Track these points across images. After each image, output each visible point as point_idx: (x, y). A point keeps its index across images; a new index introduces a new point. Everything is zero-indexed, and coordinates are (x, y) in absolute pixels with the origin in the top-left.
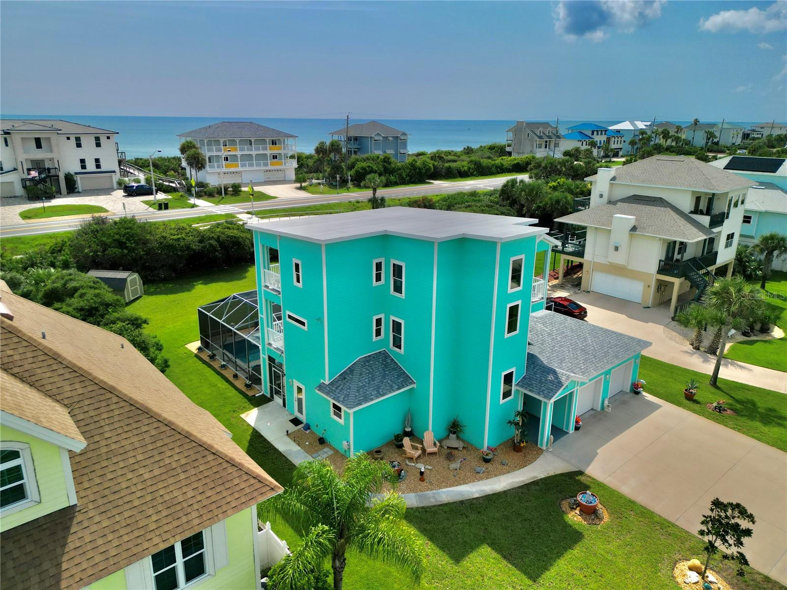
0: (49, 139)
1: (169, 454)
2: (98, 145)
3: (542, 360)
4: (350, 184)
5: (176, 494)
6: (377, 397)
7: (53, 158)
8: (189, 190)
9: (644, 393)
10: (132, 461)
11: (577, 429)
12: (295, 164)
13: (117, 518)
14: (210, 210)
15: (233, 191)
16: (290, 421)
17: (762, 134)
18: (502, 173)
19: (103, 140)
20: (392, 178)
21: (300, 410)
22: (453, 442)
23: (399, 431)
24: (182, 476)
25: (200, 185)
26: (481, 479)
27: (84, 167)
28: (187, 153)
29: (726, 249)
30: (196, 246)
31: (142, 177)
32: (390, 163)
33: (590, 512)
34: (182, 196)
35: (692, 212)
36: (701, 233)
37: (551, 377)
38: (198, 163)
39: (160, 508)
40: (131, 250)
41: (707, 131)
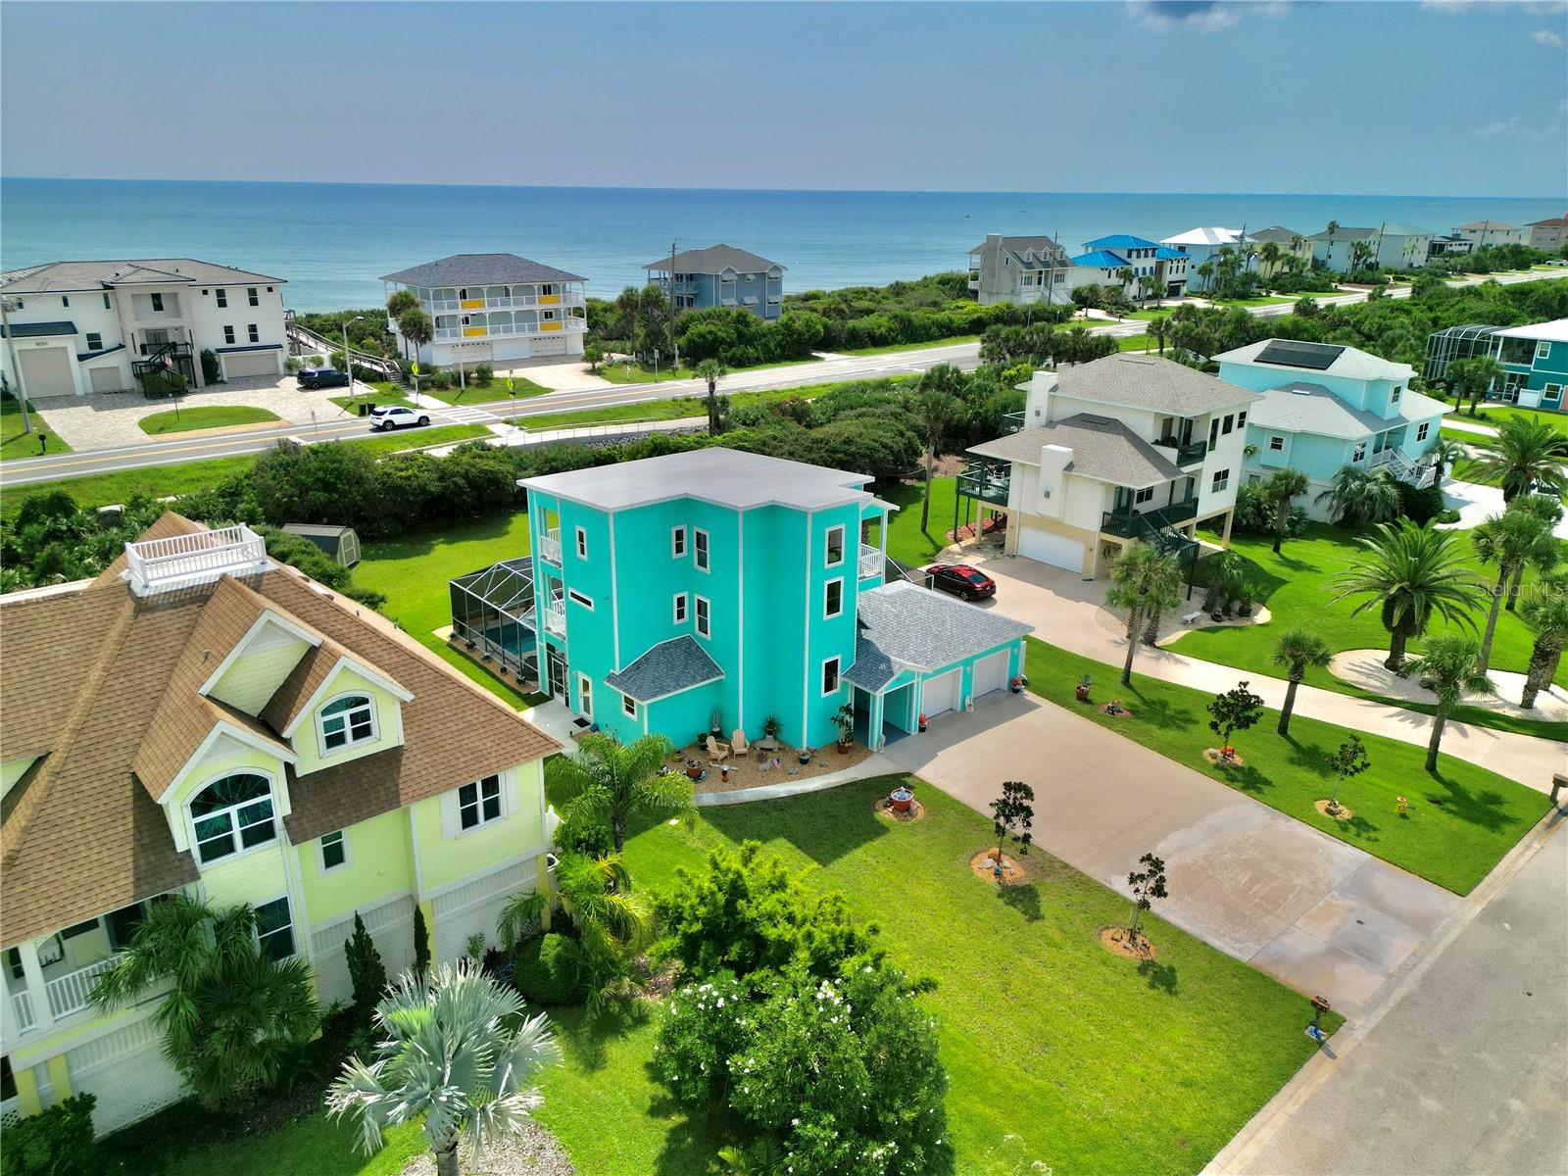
0: (175, 295)
1: (470, 712)
2: (254, 302)
3: (879, 646)
4: (678, 363)
5: (477, 743)
6: (676, 689)
7: (182, 327)
8: (405, 378)
9: (1026, 692)
10: (442, 716)
11: (922, 730)
12: (582, 326)
13: (435, 757)
14: (444, 415)
15: (478, 379)
16: (575, 722)
17: (1471, 245)
18: (950, 336)
19: (262, 294)
20: (751, 350)
21: (587, 710)
22: (770, 742)
23: (703, 729)
24: (481, 731)
25: (426, 369)
26: (794, 780)
27: (230, 339)
28: (402, 314)
29: (1216, 494)
30: (434, 488)
31: (325, 352)
32: (747, 325)
33: (903, 809)
34: (394, 389)
35: (1157, 442)
36: (1160, 475)
37: (883, 667)
38: (419, 331)
39: (466, 753)
40: (343, 494)
41: (1355, 243)
